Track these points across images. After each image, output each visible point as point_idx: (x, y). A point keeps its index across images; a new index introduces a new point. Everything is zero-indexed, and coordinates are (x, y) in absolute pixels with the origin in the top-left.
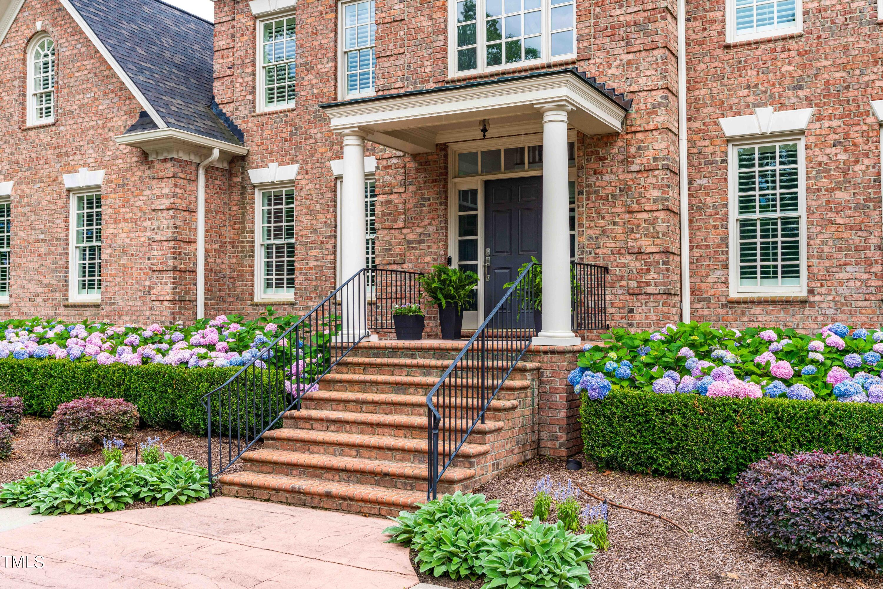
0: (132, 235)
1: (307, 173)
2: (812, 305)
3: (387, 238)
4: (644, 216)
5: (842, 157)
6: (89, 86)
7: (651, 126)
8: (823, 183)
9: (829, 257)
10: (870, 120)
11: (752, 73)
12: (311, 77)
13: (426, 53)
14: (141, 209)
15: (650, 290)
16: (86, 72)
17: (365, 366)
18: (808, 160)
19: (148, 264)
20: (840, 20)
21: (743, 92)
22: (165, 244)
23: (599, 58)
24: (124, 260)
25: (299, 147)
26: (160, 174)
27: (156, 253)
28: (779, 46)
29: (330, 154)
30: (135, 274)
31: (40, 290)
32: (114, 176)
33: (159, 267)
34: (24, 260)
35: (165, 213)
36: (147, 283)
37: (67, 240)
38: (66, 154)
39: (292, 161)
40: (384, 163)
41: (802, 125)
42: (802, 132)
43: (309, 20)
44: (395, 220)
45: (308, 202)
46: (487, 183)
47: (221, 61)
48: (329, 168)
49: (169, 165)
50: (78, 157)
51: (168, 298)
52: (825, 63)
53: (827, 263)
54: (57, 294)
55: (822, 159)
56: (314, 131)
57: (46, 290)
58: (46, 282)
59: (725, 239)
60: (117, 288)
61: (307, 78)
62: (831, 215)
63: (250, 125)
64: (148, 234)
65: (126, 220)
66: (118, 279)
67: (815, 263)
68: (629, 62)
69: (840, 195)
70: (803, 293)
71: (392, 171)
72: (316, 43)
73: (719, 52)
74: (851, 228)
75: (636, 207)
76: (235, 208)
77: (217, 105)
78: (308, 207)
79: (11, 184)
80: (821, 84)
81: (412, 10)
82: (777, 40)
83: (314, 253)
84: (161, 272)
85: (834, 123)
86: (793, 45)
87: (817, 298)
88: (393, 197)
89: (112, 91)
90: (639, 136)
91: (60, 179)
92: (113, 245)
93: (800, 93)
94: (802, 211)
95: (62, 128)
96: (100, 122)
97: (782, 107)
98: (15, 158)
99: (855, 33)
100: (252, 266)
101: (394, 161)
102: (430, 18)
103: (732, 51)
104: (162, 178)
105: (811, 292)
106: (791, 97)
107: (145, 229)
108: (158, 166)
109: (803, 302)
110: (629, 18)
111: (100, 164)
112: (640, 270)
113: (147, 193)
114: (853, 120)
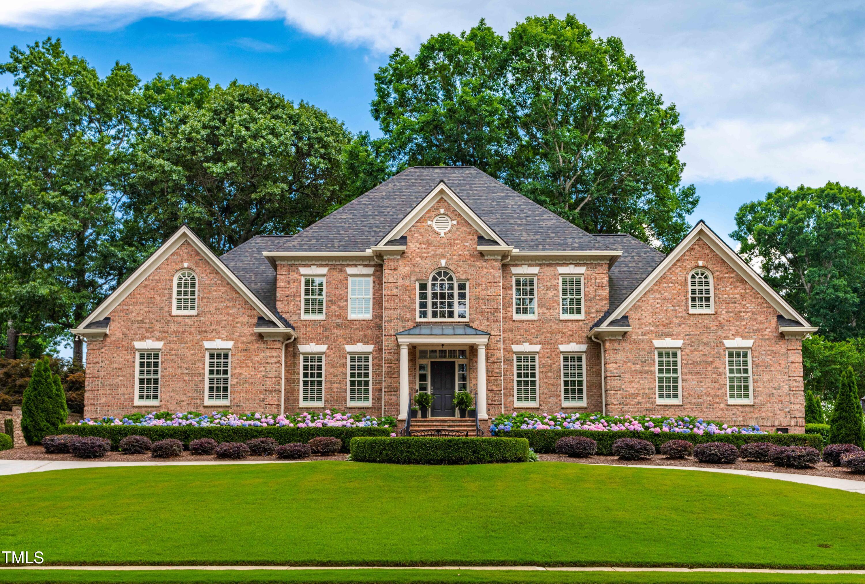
0: (252, 373)
1: (332, 349)
2: (541, 410)
3: (390, 381)
4: (493, 378)
5: (550, 362)
6: (223, 300)
7: (496, 348)
8: (544, 370)
9: (546, 394)
10: (558, 351)
11: (522, 331)
12: (334, 307)
13: (407, 310)
14: (258, 362)
15: (495, 403)
16: (220, 293)
17: (419, 426)
18: (539, 362)
19: (264, 388)
20: (549, 317)
21: (519, 337)
22: (274, 379)
23: (477, 322)
24: (246, 385)
25: (327, 338)
26: (271, 347)
27: (268, 382)
28: (531, 323)
29: (344, 342)
30: (254, 392)
31: (185, 398)
32: (240, 345)
33: (271, 389)
34: (172, 383)
35: (274, 365)
36: (262, 396)
37: (204, 374)
38: (206, 332)
39: (323, 343)
40: (388, 351)
41: (538, 350)
42: (538, 352)
43: (334, 282)
44: (393, 374)
45: (333, 363)
46: (431, 362)
47: (281, 292)
48: (344, 349)
49: (277, 343)
50: (213, 334)
51: (276, 403)
52: (545, 331)
53: (545, 396)
54: (198, 401)
55: (544, 362)
56: (336, 331)
57: (189, 398)
58: (190, 394)
59: (513, 387)
60: (241, 398)
61: (332, 307)
62: (546, 380)
63: (299, 324)
64: (263, 374)
65: (248, 366)
66: (242, 394)
67: (542, 395)
68: (488, 325)
69: (549, 374)
70: (538, 406)
71: (392, 354)
72: (337, 292)
73: (511, 322)
74: (552, 385)
75: (491, 375)
76: (289, 363)
77: (279, 313)
78: (332, 365)
79: (162, 343)
80: (543, 337)
81: (401, 292)
82: (530, 321)
83: (336, 385)
84: (271, 391)
85: (548, 350)
86: (535, 323)
87: (542, 407)
88: (392, 365)
89: (239, 304)
90: (492, 351)
91: (200, 344)
92: (239, 378)
93: (537, 339)
94: (537, 378)
95: (202, 318)
96: (230, 318)
97: (531, 343)
98: (165, 329)
99: (553, 322)
100: (298, 390)
101: (393, 351)
102: (409, 297)
103: (515, 323)
104: (273, 348)
105: (540, 405)
106: (535, 340)
107: (261, 371)
108: (269, 343)
109: (538, 409)
110: (488, 310)
111: (229, 338)
112: (492, 396)
113: (263, 354)
114: (553, 350)
